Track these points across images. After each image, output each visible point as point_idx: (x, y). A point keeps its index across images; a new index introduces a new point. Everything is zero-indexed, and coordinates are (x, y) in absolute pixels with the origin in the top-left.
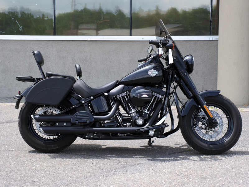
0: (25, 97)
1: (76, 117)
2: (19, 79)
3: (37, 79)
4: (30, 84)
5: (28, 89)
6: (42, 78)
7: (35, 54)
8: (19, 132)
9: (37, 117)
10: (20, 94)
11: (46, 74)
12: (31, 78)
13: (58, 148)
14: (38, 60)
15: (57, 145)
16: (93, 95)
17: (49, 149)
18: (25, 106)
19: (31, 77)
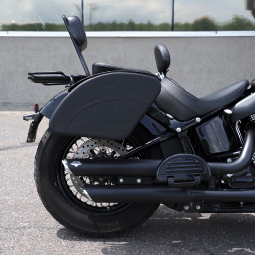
0: (48, 117)
1: (168, 168)
2: (36, 78)
3: (74, 77)
4: (60, 90)
5: (56, 101)
6: (85, 77)
7: (70, 23)
8: (37, 192)
9: (76, 165)
10: (37, 110)
11: (94, 66)
12: (60, 75)
13: (120, 229)
14: (75, 36)
15: (118, 223)
16: (201, 113)
17: (102, 231)
18: (47, 137)
19: (62, 73)
